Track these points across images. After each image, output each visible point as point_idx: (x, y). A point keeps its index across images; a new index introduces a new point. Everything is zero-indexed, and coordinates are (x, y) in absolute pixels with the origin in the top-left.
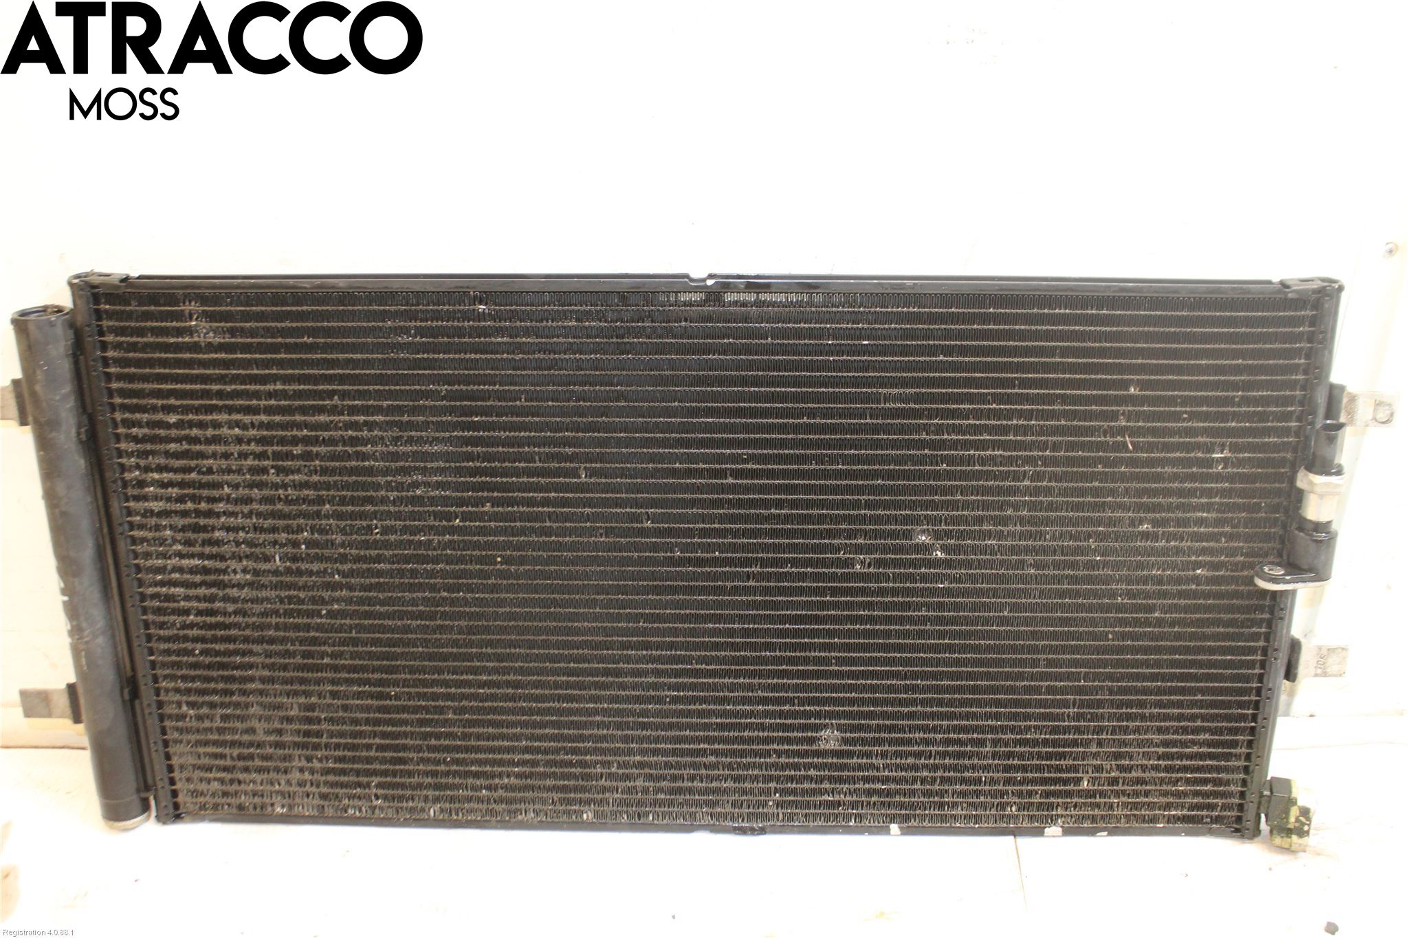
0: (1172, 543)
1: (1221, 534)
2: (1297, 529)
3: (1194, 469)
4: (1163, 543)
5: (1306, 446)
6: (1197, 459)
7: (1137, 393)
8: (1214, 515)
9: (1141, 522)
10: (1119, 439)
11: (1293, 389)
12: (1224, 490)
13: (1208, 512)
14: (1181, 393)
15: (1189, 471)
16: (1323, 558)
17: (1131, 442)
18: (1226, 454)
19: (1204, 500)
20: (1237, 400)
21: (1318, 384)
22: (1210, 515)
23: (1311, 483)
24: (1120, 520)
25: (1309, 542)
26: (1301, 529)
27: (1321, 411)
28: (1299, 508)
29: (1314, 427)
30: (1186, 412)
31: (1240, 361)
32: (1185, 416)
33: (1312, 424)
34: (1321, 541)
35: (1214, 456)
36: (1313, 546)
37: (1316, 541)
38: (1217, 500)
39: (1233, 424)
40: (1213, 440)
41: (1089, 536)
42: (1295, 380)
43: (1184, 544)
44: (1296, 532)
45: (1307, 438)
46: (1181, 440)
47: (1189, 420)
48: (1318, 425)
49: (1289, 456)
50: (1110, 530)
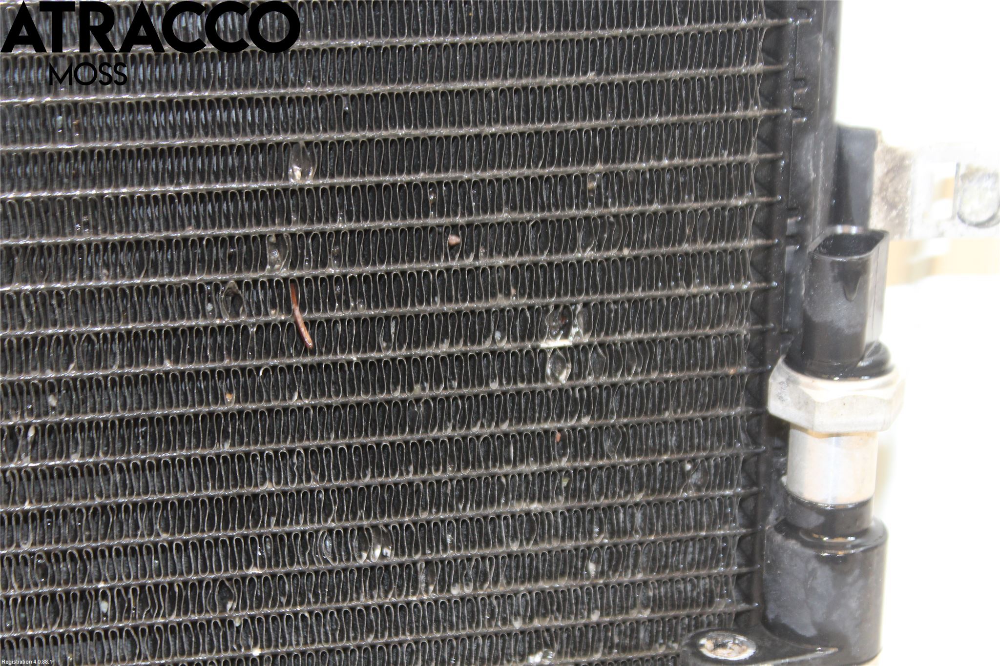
0: (455, 591)
1: (586, 554)
2: (778, 528)
3: (494, 386)
4: (430, 594)
5: (787, 299)
6: (500, 355)
7: (309, 182)
8: (560, 504)
9: (365, 540)
10: (275, 316)
11: (740, 145)
12: (583, 434)
13: (545, 497)
14: (434, 177)
15: (481, 390)
16: (853, 604)
17: (310, 324)
18: (577, 335)
19: (531, 467)
20: (592, 185)
21: (803, 130)
22: (548, 507)
23: (806, 403)
24: (306, 539)
25: (814, 564)
26: (788, 528)
27: (820, 204)
28: (781, 470)
29: (803, 248)
30: (454, 228)
31: (591, 76)
32: (454, 239)
33: (799, 238)
34: (845, 559)
35: (544, 345)
36: (824, 574)
37: (832, 561)
38: (564, 463)
39: (589, 254)
40: (537, 302)
41: (224, 589)
42: (745, 121)
43: (487, 588)
44: (779, 538)
45: (787, 279)
46: (449, 308)
47: (465, 250)
48: (813, 244)
49: (744, 330)
50: (280, 571)
